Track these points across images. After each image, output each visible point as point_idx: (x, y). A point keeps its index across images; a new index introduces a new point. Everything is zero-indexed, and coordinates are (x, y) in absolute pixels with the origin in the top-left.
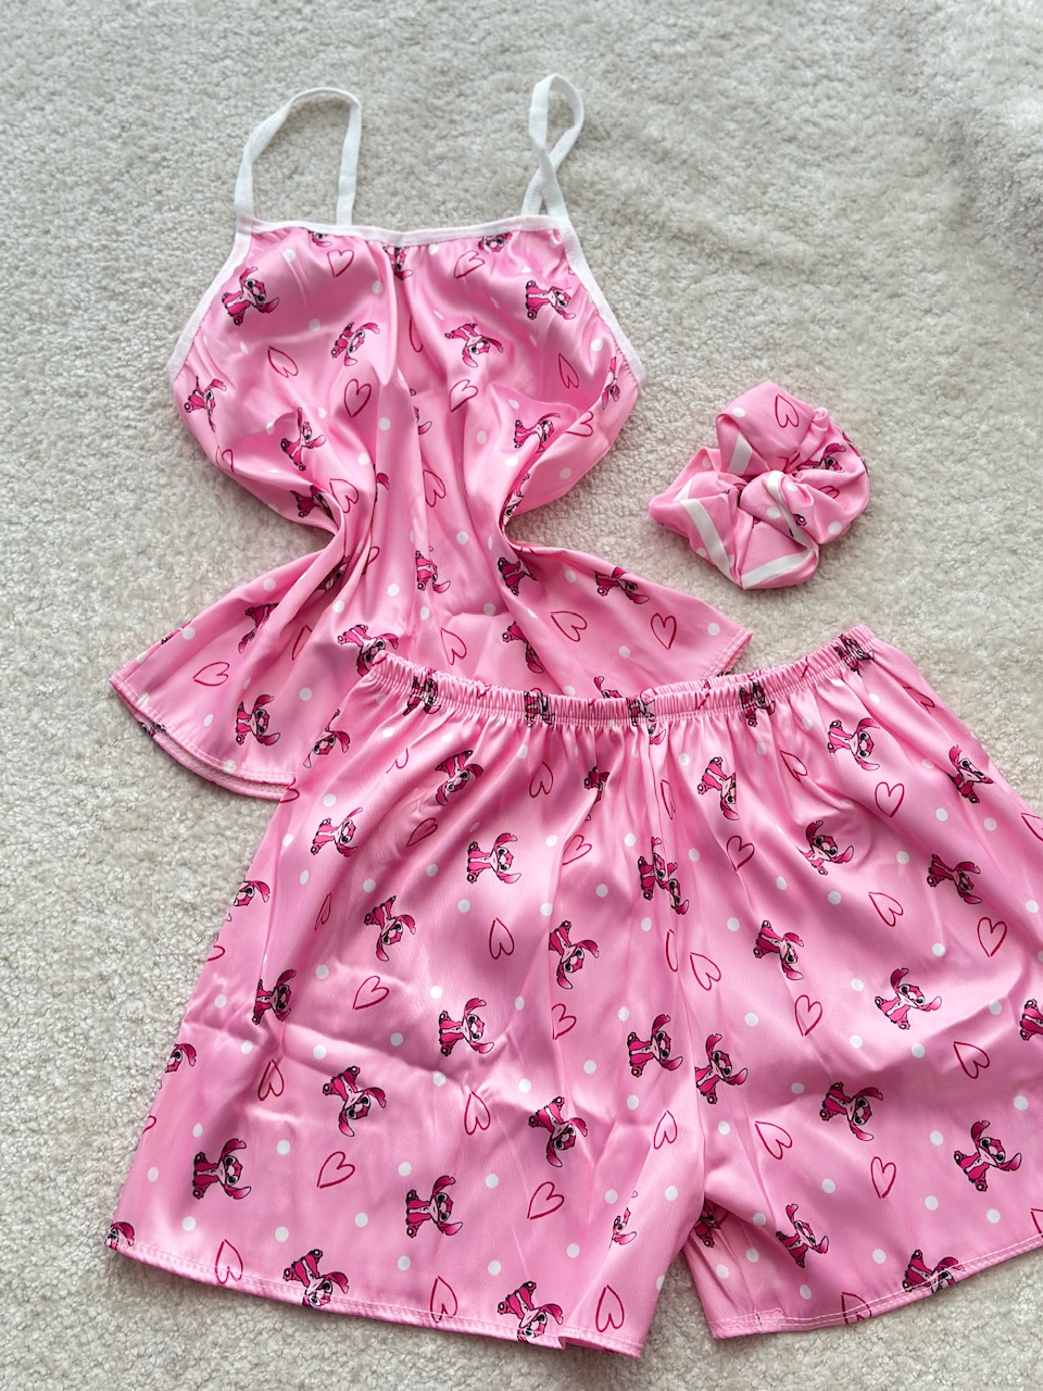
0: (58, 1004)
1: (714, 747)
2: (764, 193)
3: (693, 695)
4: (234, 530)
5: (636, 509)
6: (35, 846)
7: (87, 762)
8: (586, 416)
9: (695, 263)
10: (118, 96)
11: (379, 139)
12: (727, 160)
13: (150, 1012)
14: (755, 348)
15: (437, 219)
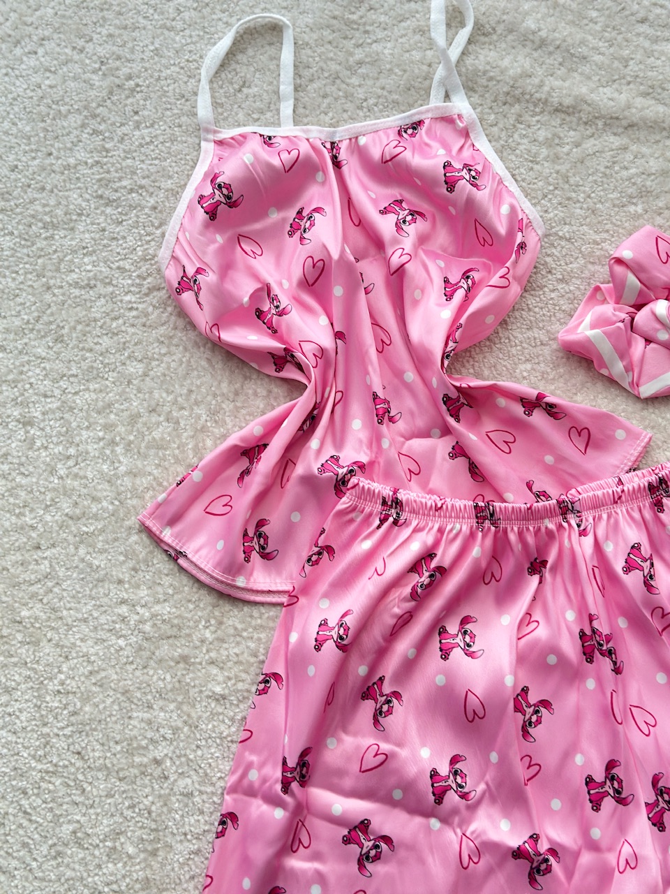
0: (124, 787)
1: (633, 535)
2: (626, 67)
3: (611, 492)
4: (224, 385)
5: (545, 339)
6: (93, 658)
7: (127, 586)
8: (503, 271)
9: (575, 130)
10: (95, 36)
11: (309, 52)
12: (593, 42)
13: (198, 787)
14: (631, 197)
15: (361, 114)
